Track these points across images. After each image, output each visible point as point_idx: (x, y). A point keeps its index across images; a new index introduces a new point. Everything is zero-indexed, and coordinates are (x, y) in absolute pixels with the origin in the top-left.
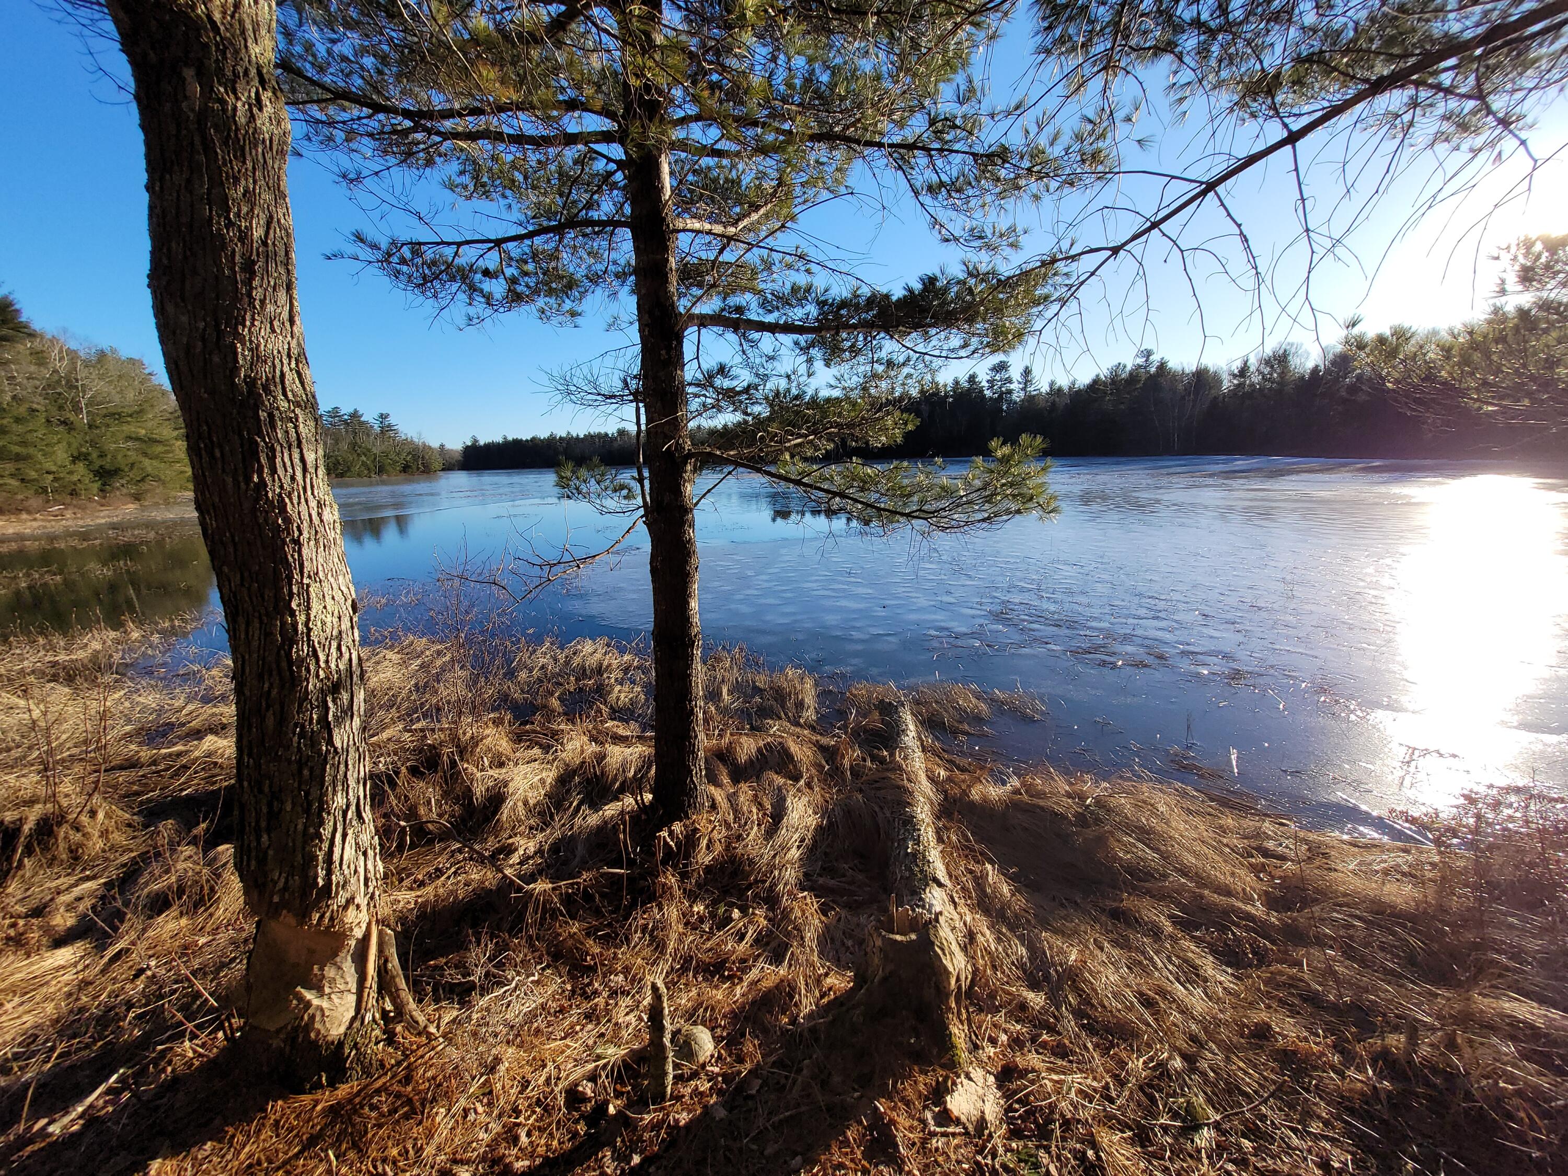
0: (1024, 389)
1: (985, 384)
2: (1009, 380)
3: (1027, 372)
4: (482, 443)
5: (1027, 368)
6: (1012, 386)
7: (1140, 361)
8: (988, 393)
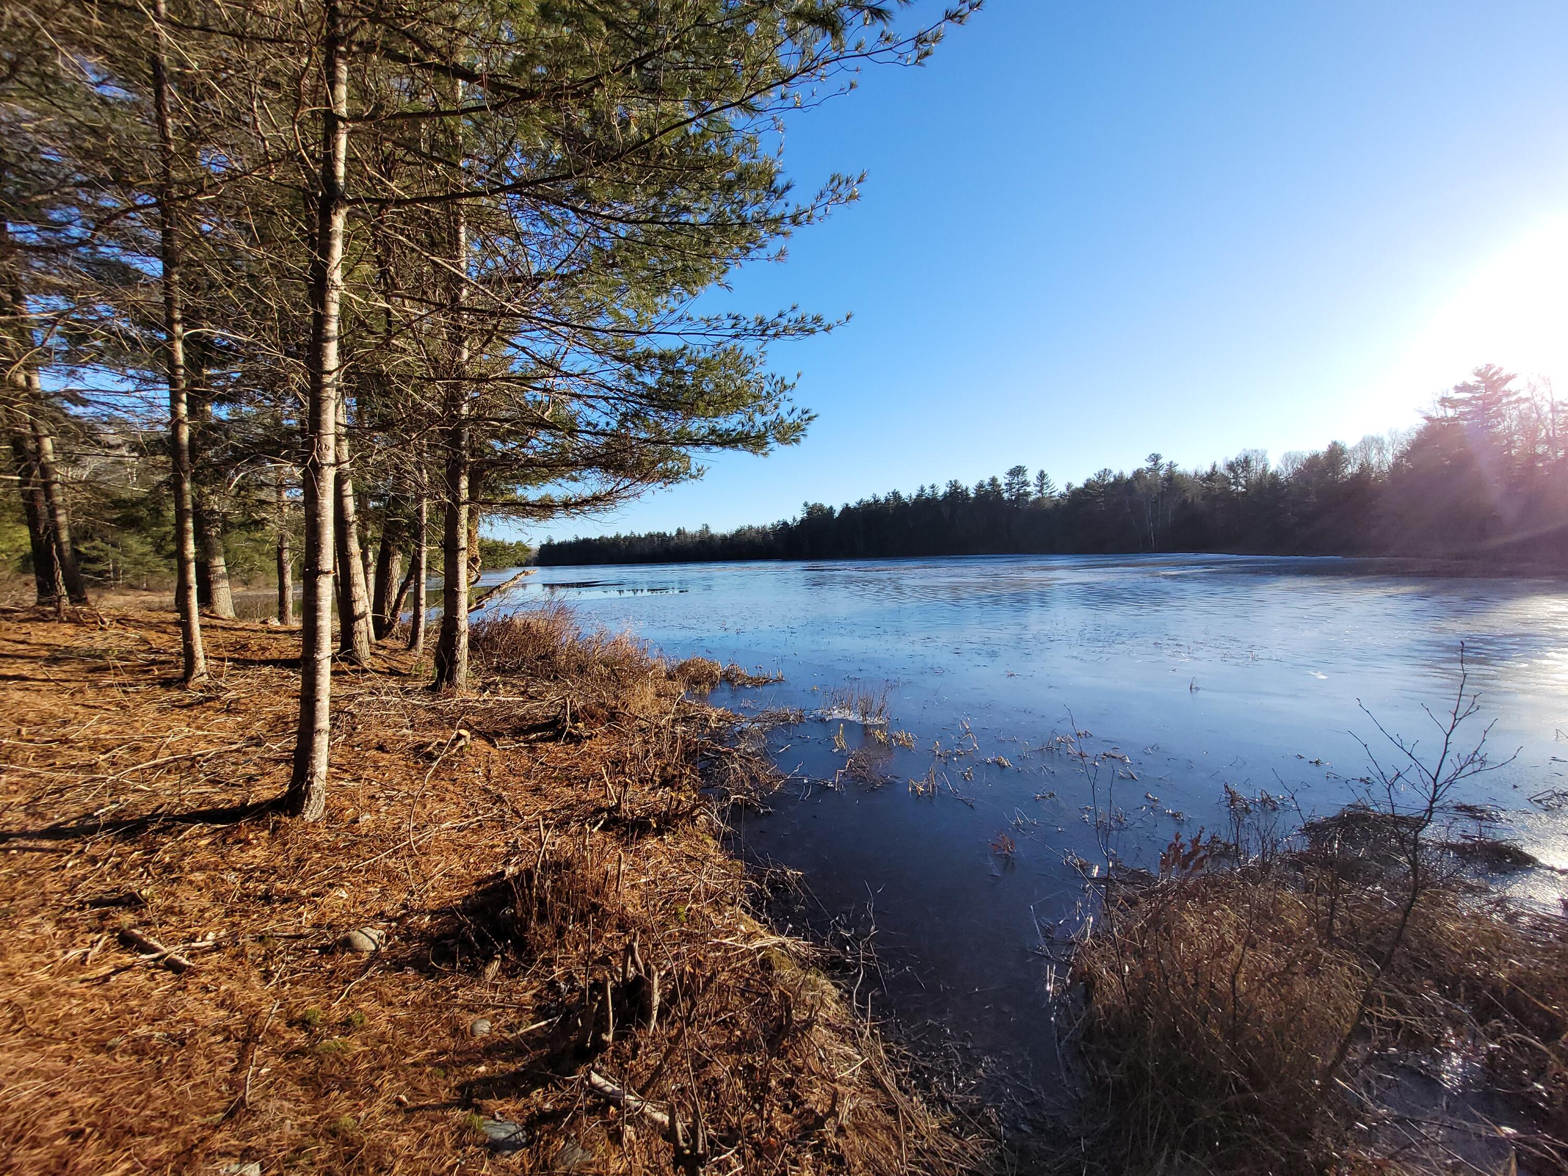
0: (1040, 491)
1: (1003, 487)
2: (1025, 484)
3: (1042, 476)
4: (556, 542)
5: (1042, 472)
6: (1028, 489)
7: (1150, 465)
8: (1006, 496)
